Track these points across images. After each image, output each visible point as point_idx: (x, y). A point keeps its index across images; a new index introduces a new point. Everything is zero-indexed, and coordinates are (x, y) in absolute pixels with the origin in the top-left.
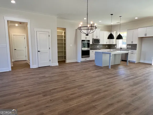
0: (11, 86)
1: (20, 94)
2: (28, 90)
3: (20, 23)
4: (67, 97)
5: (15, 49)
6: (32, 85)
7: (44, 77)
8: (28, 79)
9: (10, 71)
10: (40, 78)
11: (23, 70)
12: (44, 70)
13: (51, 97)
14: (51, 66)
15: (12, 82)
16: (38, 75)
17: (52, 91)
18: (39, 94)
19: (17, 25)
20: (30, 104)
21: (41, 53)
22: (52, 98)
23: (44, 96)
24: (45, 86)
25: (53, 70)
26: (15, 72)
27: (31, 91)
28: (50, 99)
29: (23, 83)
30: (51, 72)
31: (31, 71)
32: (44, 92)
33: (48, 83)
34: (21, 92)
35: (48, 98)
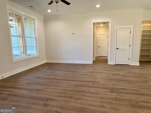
0: (88, 76)
1: (92, 84)
2: (99, 82)
3: (104, 23)
4: (136, 102)
5: (99, 47)
6: (104, 79)
7: (118, 75)
8: (102, 73)
9: (91, 64)
10: (114, 75)
11: (101, 64)
12: (120, 68)
13: (117, 95)
14: (130, 65)
15: (90, 72)
16: (112, 71)
17: (120, 90)
18: (107, 89)
19: (102, 25)
20: (97, 94)
21: (119, 51)
22: (118, 97)
23: (111, 92)
24: (116, 83)
25: (131, 69)
26: (95, 65)
27: (101, 84)
28: (115, 97)
29: (97, 76)
30: (127, 71)
31: (107, 67)
32: (112, 89)
33: (120, 82)
34: (94, 82)
35: (114, 95)
